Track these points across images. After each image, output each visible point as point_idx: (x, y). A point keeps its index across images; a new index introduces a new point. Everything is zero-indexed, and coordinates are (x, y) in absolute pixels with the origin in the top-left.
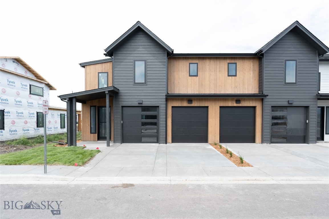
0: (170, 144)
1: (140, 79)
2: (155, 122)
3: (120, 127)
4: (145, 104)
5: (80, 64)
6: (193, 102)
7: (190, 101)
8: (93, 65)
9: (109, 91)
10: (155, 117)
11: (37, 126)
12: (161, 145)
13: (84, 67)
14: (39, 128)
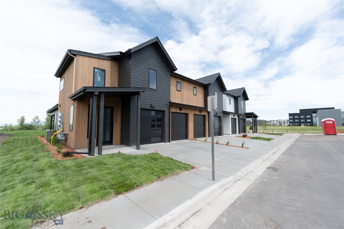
6: (183, 110)
7: (181, 109)
13: (74, 55)
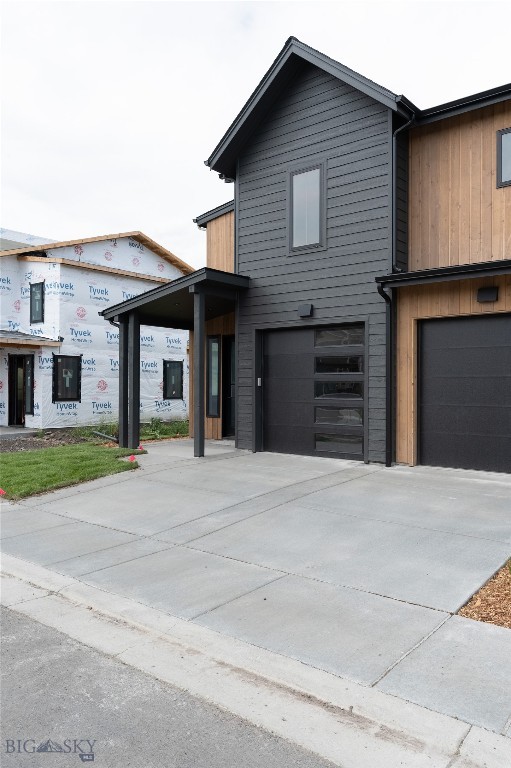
0: (407, 467)
1: (306, 231)
2: (358, 379)
3: (250, 398)
4: (321, 318)
5: (196, 221)
6: (502, 296)
7: (485, 294)
8: (224, 217)
9: (196, 285)
10: (354, 364)
11: (165, 397)
12: (373, 467)
13: (204, 225)
14: (170, 401)
